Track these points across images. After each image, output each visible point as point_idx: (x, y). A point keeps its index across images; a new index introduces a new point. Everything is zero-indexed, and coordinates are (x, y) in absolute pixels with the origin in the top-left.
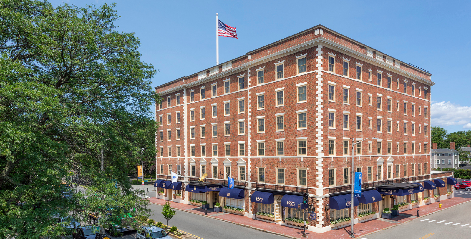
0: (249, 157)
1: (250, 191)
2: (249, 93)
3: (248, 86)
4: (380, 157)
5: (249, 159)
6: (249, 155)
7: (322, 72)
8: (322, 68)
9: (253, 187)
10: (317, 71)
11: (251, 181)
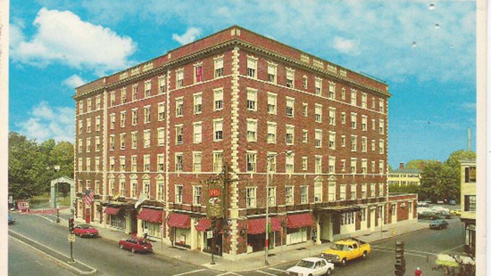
0: (167, 173)
1: (167, 213)
2: (168, 97)
3: (168, 90)
4: (318, 176)
5: (167, 175)
6: (167, 170)
7: (239, 76)
8: (238, 72)
9: (170, 208)
10: (233, 75)
11: (169, 201)
